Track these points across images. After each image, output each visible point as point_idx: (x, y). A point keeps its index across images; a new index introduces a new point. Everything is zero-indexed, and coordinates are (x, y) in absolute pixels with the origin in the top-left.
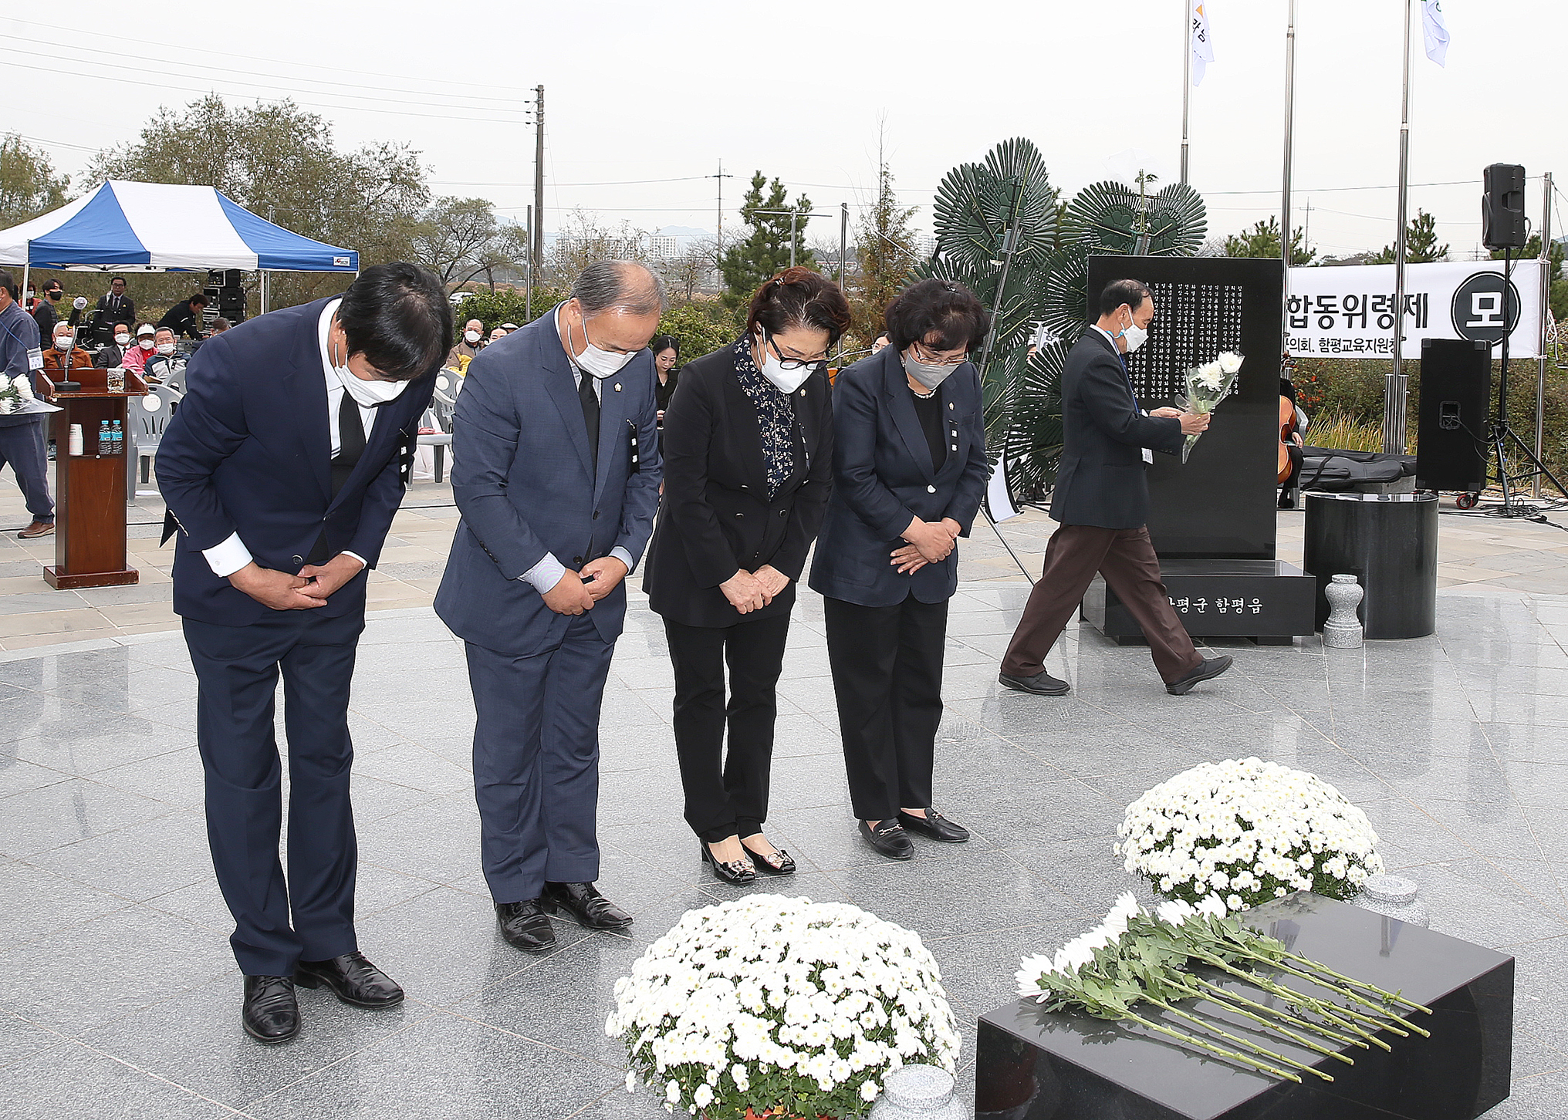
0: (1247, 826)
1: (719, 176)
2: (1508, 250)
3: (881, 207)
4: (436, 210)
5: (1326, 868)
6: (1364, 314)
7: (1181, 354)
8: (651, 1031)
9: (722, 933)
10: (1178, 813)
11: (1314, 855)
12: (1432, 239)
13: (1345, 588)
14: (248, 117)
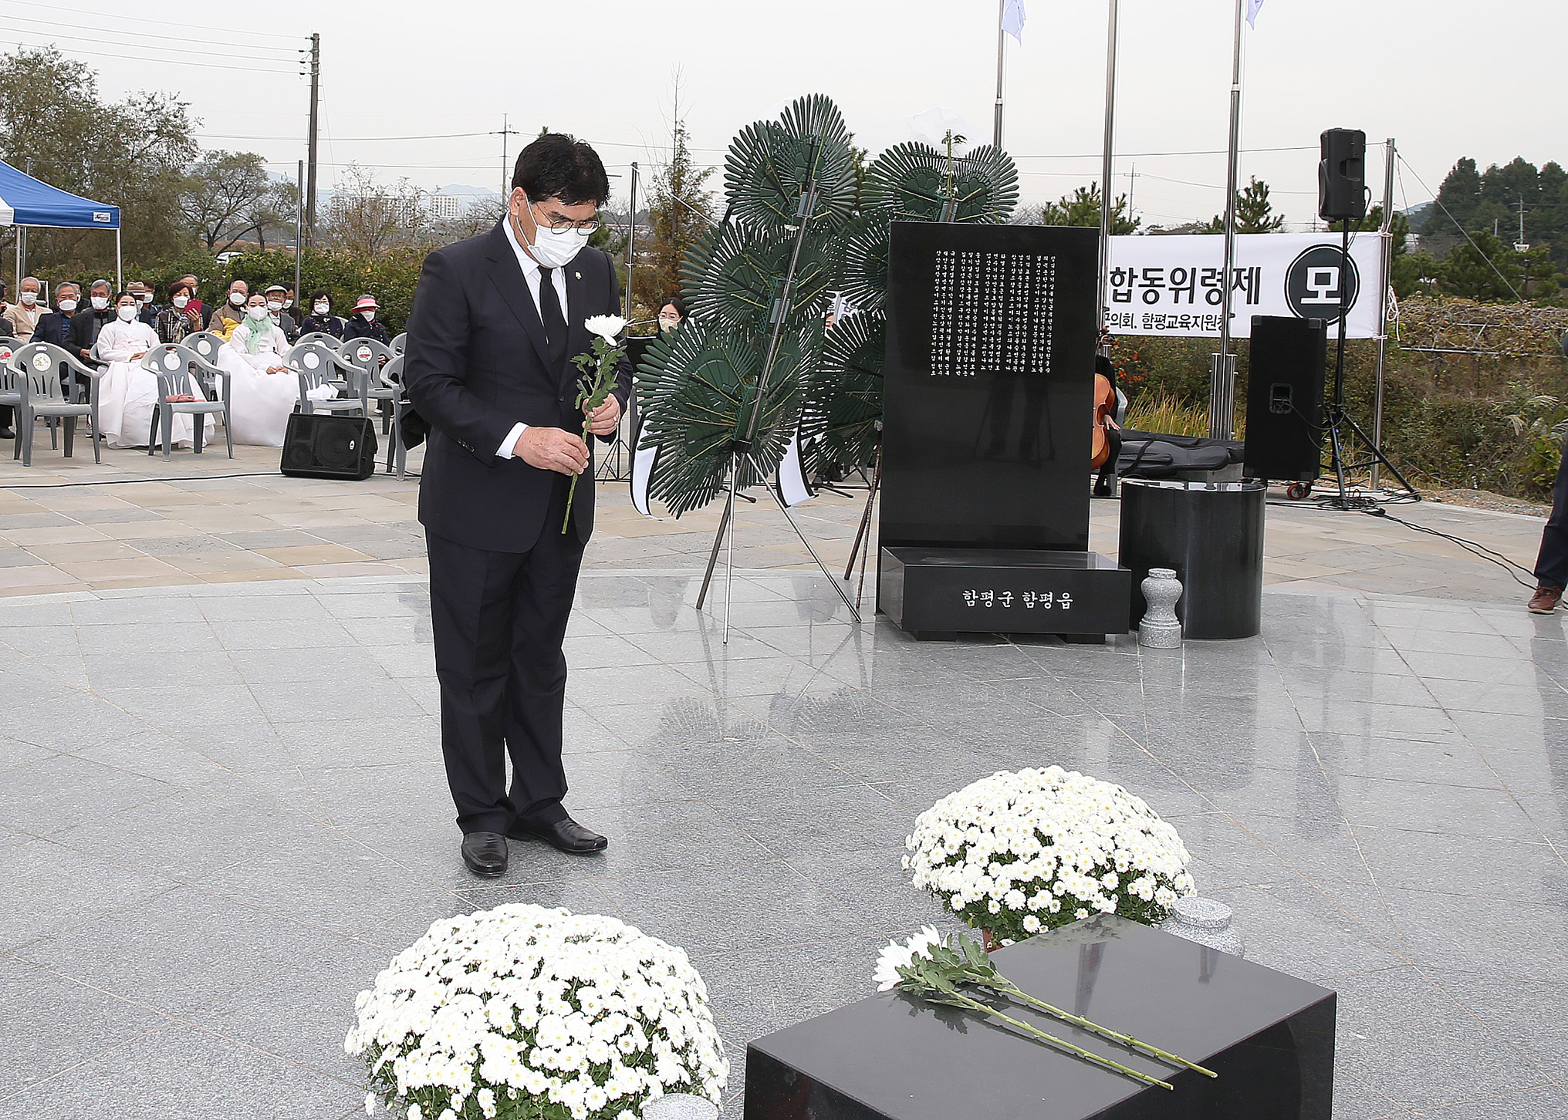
0: (1046, 841)
1: (504, 133)
2: (1346, 222)
3: (675, 167)
4: (205, 165)
5: (1132, 889)
6: (1192, 289)
7: (989, 329)
8: (393, 1050)
9: (471, 945)
10: (971, 825)
11: (1119, 874)
12: (1266, 209)
13: (1162, 583)
14: (9, 64)
